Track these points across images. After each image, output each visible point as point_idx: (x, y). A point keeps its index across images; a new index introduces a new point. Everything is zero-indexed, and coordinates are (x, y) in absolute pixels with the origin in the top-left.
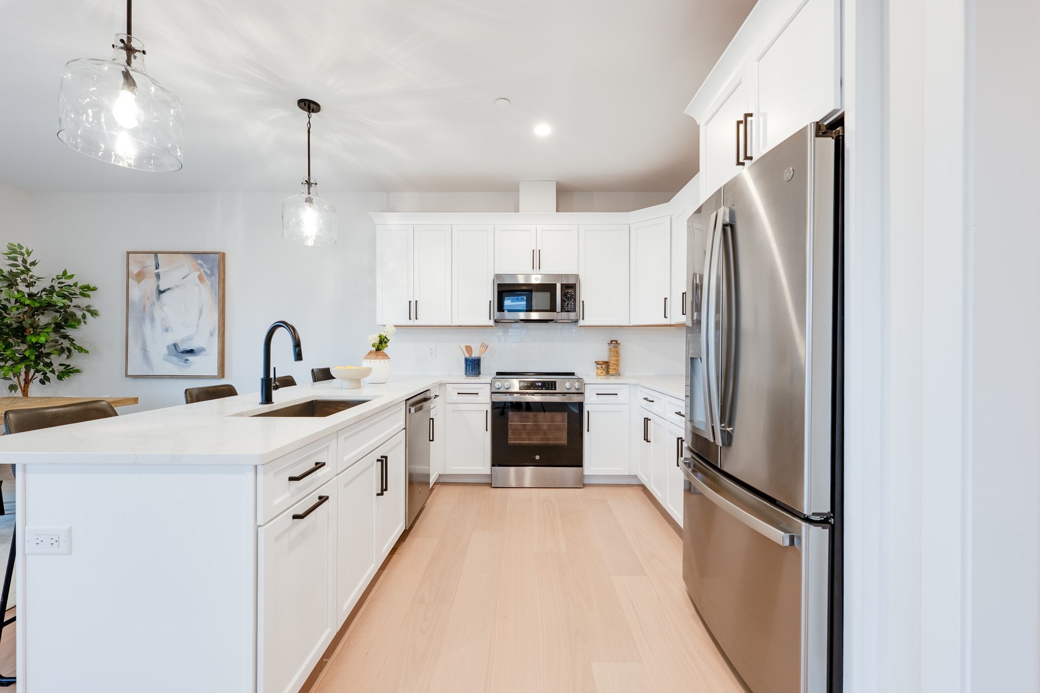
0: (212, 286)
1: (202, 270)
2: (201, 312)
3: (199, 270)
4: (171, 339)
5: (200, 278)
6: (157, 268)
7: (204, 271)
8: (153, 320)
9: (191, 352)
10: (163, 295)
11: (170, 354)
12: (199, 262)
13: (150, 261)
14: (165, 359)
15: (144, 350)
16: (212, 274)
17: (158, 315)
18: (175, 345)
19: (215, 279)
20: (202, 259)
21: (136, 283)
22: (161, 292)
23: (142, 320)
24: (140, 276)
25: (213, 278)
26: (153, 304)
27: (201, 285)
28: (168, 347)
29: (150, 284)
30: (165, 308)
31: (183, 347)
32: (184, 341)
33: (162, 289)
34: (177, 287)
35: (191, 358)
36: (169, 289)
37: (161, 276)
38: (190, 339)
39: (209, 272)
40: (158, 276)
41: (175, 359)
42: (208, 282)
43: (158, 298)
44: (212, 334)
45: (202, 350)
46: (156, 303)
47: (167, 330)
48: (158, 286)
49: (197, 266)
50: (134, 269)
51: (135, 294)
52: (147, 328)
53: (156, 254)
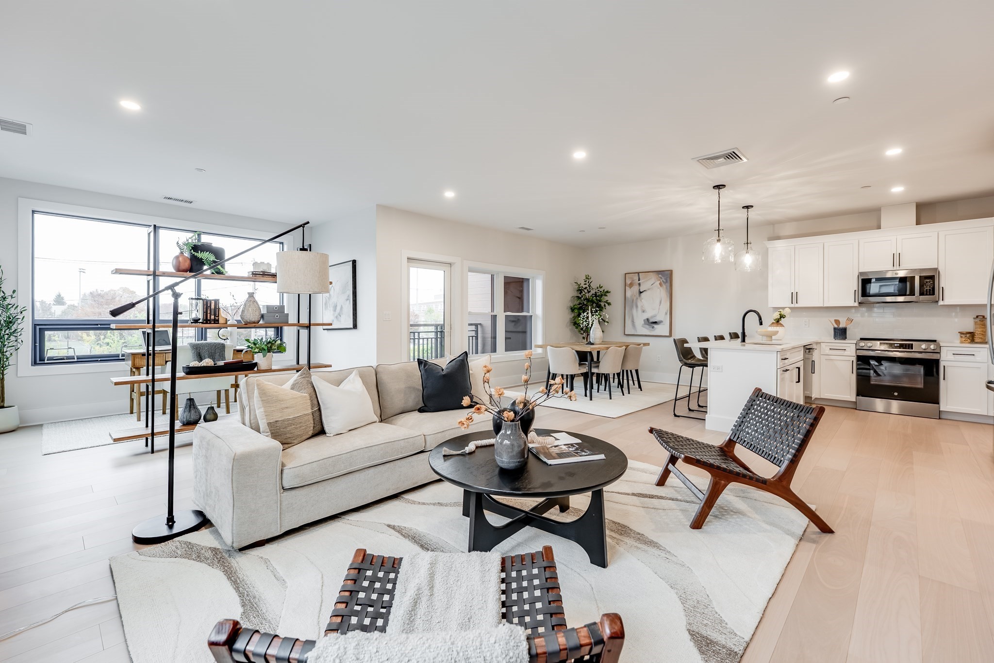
0: (666, 288)
1: (661, 280)
2: (661, 302)
3: (660, 280)
4: (646, 316)
5: (660, 284)
6: (639, 281)
7: (663, 281)
8: (637, 307)
9: (655, 323)
10: (641, 294)
11: (645, 324)
12: (660, 276)
13: (636, 277)
14: (642, 326)
15: (633, 322)
16: (667, 282)
17: (639, 304)
18: (648, 319)
19: (668, 284)
20: (662, 275)
21: (629, 288)
23: (632, 307)
24: (631, 285)
26: (637, 299)
27: (661, 288)
28: (644, 320)
29: (635, 289)
30: (642, 300)
31: (651, 320)
32: (652, 317)
33: (641, 291)
34: (649, 289)
35: (655, 326)
36: (645, 291)
37: (641, 284)
38: (655, 316)
39: (665, 281)
40: (639, 284)
41: (647, 326)
42: (664, 286)
43: (640, 296)
44: (666, 314)
45: (661, 322)
46: (639, 298)
47: (644, 312)
48: (639, 290)
49: (659, 278)
50: (628, 282)
51: (629, 294)
52: (634, 311)
53: (638, 273)
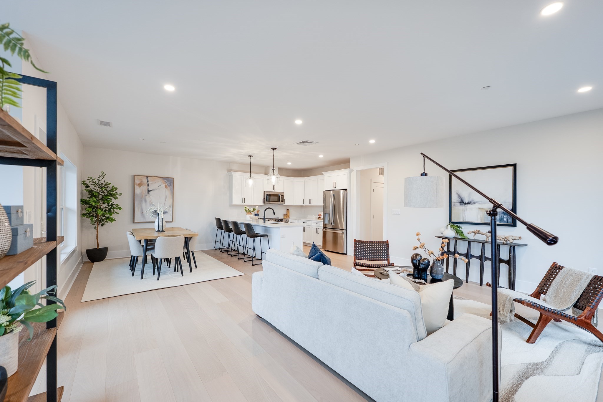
0: (170, 189)
1: (166, 184)
2: (166, 199)
5: (166, 187)
6: (147, 182)
7: (167, 184)
8: (146, 201)
10: (150, 192)
12: (165, 181)
13: (145, 179)
15: (142, 213)
16: (170, 185)
17: (148, 199)
20: (166, 180)
21: (139, 187)
22: (149, 191)
23: (141, 202)
24: (140, 185)
25: (171, 187)
26: (146, 195)
27: (166, 189)
29: (145, 188)
30: (150, 197)
33: (150, 190)
34: (156, 189)
36: (153, 190)
37: (149, 185)
40: (148, 185)
42: (169, 188)
43: (148, 193)
44: (170, 207)
45: (166, 212)
46: (147, 195)
47: (152, 205)
48: (148, 189)
49: (164, 182)
50: (137, 182)
51: (138, 190)
52: (143, 204)
53: (147, 177)
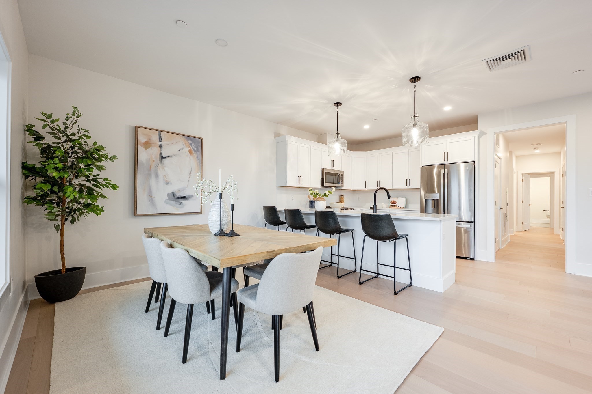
0: (197, 157)
1: (191, 147)
2: (191, 173)
3: (190, 147)
4: (170, 189)
5: (190, 152)
6: (160, 141)
7: (193, 148)
8: (157, 176)
9: (184, 198)
10: (164, 160)
11: (169, 199)
12: (190, 142)
13: (155, 136)
14: (166, 203)
15: (151, 197)
16: (198, 151)
17: (161, 172)
18: (173, 194)
19: (199, 153)
20: (191, 140)
21: (144, 149)
22: (163, 158)
23: (148, 176)
24: (147, 145)
25: (198, 153)
26: (157, 165)
27: (191, 157)
28: (168, 195)
29: (155, 151)
30: (165, 169)
31: (178, 195)
32: (179, 191)
33: (164, 155)
34: (175, 155)
35: (184, 202)
36: (169, 156)
37: (163, 147)
38: (183, 190)
39: (196, 149)
40: (161, 147)
41: (173, 202)
42: (195, 155)
43: (161, 162)
44: (196, 185)
45: (191, 197)
46: (160, 165)
47: (167, 183)
48: (161, 153)
49: (188, 144)
50: (142, 139)
51: (143, 155)
52: (153, 181)
53: (159, 131)
